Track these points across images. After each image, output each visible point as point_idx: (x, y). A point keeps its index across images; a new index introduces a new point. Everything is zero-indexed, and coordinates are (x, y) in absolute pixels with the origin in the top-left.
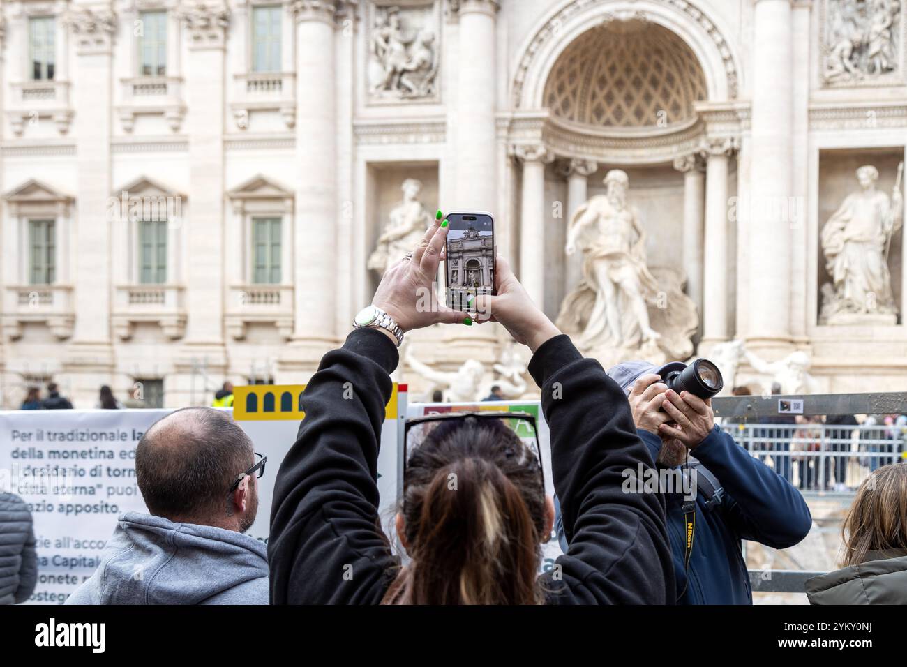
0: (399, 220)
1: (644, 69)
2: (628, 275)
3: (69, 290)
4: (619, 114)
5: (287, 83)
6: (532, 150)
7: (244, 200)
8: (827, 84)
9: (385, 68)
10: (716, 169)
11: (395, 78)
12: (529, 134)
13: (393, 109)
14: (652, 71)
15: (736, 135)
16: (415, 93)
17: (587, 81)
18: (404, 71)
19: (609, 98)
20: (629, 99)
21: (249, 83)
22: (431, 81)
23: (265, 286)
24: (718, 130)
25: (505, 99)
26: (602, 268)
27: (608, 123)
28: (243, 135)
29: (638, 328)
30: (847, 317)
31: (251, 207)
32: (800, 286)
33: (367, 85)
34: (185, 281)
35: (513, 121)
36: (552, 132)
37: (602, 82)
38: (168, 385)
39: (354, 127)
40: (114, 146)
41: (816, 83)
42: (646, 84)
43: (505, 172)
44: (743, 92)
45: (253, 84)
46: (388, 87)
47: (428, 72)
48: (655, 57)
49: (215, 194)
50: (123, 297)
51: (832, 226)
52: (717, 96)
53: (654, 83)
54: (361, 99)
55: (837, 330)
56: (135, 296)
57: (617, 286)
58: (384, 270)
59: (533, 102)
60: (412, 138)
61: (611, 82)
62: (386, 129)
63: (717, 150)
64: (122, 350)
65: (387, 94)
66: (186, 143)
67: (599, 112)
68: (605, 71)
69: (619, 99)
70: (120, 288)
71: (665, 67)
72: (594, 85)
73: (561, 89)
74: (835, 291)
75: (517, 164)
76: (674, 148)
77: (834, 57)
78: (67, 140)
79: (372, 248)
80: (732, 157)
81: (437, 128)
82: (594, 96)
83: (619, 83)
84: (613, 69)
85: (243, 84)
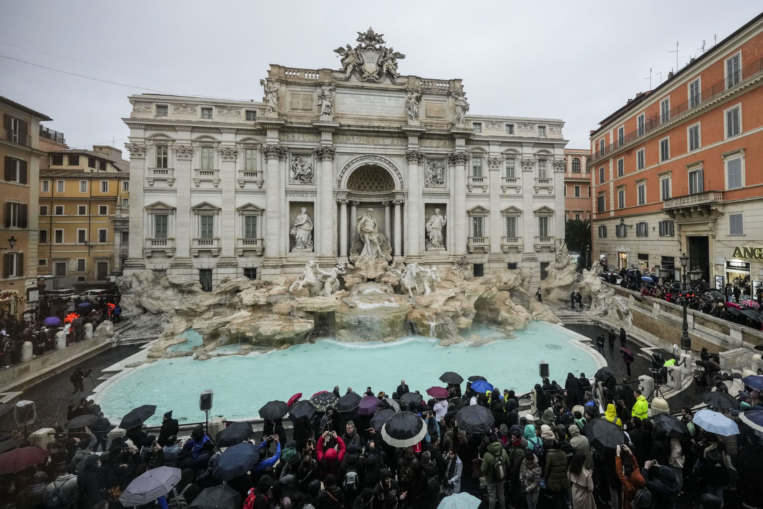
0: (300, 220)
1: (373, 176)
2: (374, 237)
3: (173, 239)
4: (365, 188)
5: (259, 174)
6: (344, 200)
7: (243, 211)
8: (427, 186)
9: (296, 174)
10: (397, 209)
11: (299, 177)
12: (343, 196)
13: (298, 186)
14: (375, 177)
15: (403, 199)
16: (306, 181)
17: (357, 179)
18: (302, 175)
19: (362, 183)
20: (368, 183)
21: (245, 173)
22: (311, 178)
23: (251, 239)
24: (398, 197)
25: (336, 186)
26: (367, 236)
27: (362, 190)
28: (242, 190)
29: (377, 251)
30: (433, 248)
31: (245, 213)
32: (421, 241)
33: (289, 178)
34: (219, 236)
35: (338, 192)
36: (349, 194)
37: (361, 179)
38: (214, 271)
39: (286, 191)
40: (192, 191)
41: (424, 186)
42: (373, 180)
43: (336, 207)
44: (405, 187)
45: (246, 174)
46: (296, 179)
47: (310, 176)
48: (377, 173)
49: (232, 209)
50: (196, 242)
51: (429, 224)
52: (398, 188)
53: (376, 180)
54: (287, 182)
55: (431, 252)
56: (200, 242)
57: (371, 241)
58: (296, 235)
59: (344, 186)
60: (305, 195)
61: (363, 179)
62: (297, 192)
63: (398, 203)
64: (194, 260)
65: (296, 181)
66: (221, 191)
67: (359, 187)
68: (362, 176)
69: (365, 184)
70: (194, 240)
71: (380, 176)
72: (359, 180)
73: (350, 182)
74: (429, 241)
75: (339, 205)
76: (382, 199)
77: (428, 179)
78: (172, 188)
79: (291, 227)
80: (402, 205)
81: (314, 193)
82: (358, 183)
83: (366, 179)
84: (364, 176)
85: (243, 174)
